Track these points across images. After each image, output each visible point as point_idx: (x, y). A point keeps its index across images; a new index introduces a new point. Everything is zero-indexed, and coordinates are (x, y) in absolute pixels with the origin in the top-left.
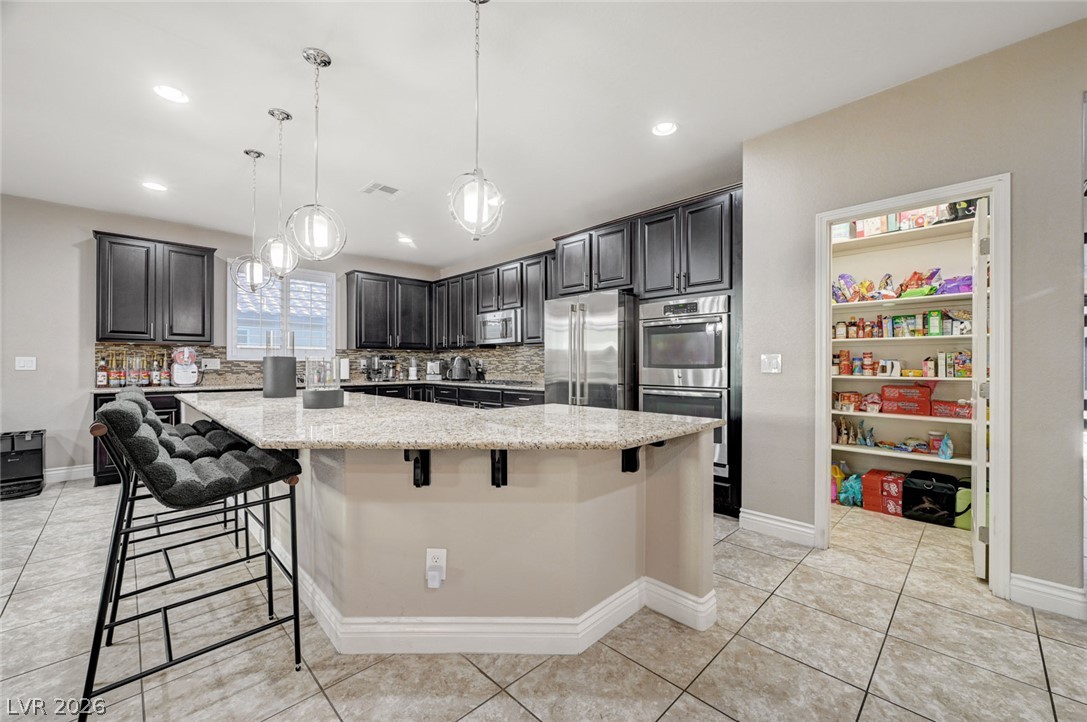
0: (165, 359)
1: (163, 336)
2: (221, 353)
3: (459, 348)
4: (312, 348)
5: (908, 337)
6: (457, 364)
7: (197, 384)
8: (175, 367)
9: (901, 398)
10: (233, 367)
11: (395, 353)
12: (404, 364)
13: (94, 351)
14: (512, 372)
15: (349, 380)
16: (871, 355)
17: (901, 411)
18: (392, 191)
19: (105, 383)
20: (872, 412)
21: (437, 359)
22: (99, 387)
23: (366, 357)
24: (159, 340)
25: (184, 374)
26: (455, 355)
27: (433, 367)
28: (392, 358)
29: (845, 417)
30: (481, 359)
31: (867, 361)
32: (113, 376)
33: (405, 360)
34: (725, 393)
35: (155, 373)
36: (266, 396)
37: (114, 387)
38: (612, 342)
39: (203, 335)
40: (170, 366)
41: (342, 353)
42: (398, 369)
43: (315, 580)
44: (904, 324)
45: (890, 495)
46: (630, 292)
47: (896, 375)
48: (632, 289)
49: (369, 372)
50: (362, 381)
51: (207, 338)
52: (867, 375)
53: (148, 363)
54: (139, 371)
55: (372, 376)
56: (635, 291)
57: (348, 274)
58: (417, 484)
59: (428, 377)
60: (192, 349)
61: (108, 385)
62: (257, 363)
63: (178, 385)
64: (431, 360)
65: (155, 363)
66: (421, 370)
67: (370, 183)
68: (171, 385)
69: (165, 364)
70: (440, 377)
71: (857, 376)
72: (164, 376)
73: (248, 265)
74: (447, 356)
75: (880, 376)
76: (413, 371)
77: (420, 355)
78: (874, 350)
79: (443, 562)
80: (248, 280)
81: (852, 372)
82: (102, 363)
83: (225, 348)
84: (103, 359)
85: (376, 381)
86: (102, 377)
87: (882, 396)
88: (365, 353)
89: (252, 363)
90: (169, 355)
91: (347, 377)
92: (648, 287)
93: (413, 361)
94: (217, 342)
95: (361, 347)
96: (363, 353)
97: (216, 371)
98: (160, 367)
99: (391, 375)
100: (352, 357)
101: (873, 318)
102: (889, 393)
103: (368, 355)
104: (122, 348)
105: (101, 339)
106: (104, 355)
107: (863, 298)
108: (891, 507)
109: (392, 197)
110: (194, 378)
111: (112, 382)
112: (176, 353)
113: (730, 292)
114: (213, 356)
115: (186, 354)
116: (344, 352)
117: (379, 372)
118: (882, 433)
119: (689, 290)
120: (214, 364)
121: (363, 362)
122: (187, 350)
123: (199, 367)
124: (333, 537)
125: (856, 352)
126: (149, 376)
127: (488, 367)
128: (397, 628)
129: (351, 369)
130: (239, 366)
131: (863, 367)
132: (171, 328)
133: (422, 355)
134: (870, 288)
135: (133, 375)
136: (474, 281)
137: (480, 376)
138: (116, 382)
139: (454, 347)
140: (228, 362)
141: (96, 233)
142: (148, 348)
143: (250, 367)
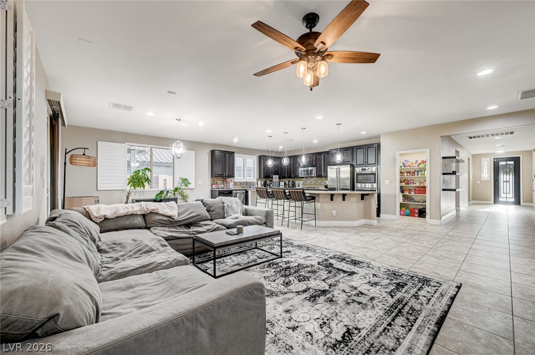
0: (225, 181)
1: (226, 176)
5: (420, 176)
6: (291, 183)
8: (230, 184)
9: (419, 190)
14: (310, 185)
16: (413, 180)
17: (419, 193)
20: (413, 193)
22: (213, 188)
26: (290, 180)
27: (282, 183)
29: (406, 195)
31: (412, 181)
32: (216, 186)
34: (376, 189)
38: (348, 175)
44: (419, 173)
45: (416, 213)
47: (418, 185)
48: (352, 164)
49: (265, 185)
52: (412, 185)
56: (354, 165)
57: (259, 156)
59: (281, 186)
64: (281, 181)
67: (288, 139)
71: (410, 185)
72: (225, 186)
74: (286, 180)
75: (414, 185)
78: (413, 179)
79: (335, 213)
81: (408, 184)
87: (415, 190)
92: (357, 164)
95: (264, 178)
99: (271, 186)
100: (261, 180)
101: (413, 171)
102: (417, 189)
103: (265, 180)
106: (213, 181)
107: (410, 166)
108: (416, 215)
113: (378, 166)
116: (258, 179)
117: (269, 185)
118: (415, 199)
119: (368, 165)
125: (409, 179)
128: (328, 222)
131: (411, 183)
134: (412, 164)
136: (298, 158)
139: (289, 177)
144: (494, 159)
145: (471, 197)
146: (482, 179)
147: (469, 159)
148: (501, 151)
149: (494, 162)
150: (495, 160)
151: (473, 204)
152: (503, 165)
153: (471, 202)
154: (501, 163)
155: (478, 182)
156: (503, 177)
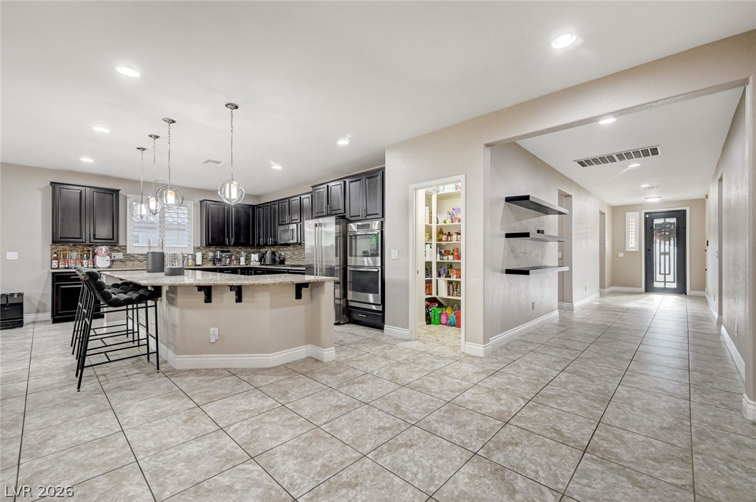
0: (91, 253)
1: (90, 240)
2: (123, 249)
3: (269, 245)
4: (179, 246)
6: (268, 255)
7: (109, 267)
8: (98, 258)
10: (131, 258)
11: (231, 249)
12: (238, 255)
13: (50, 248)
14: (299, 260)
15: (202, 265)
18: (219, 163)
19: (57, 266)
21: (257, 252)
22: (53, 269)
23: (213, 251)
24: (88, 243)
25: (102, 262)
26: (267, 250)
27: (255, 257)
28: (229, 252)
30: (284, 252)
32: (61, 263)
33: (238, 253)
34: (380, 269)
35: (85, 261)
36: (148, 272)
37: (62, 269)
39: (113, 239)
40: (93, 257)
41: (197, 249)
42: (233, 258)
43: (168, 347)
46: (343, 217)
48: (345, 216)
49: (214, 260)
50: (210, 266)
51: (115, 241)
53: (81, 255)
54: (76, 260)
55: (216, 262)
56: (347, 217)
57: (201, 202)
58: (206, 302)
59: (252, 263)
60: (107, 248)
61: (58, 268)
62: (145, 255)
63: (99, 268)
64: (254, 253)
65: (85, 255)
66: (248, 259)
67: (206, 160)
68: (94, 268)
69: (91, 256)
70: (259, 263)
72: (90, 262)
73: (139, 205)
74: (263, 250)
76: (243, 260)
77: (248, 250)
79: (217, 333)
80: (139, 213)
82: (55, 255)
83: (126, 246)
84: (55, 253)
85: (218, 266)
86: (55, 263)
88: (212, 249)
89: (142, 255)
90: (93, 251)
91: (200, 263)
92: (352, 215)
93: (243, 254)
94: (121, 243)
95: (209, 245)
96: (211, 249)
97: (120, 260)
98: (88, 258)
99: (228, 262)
100: (204, 251)
103: (214, 250)
104: (65, 247)
105: (54, 242)
106: (56, 251)
109: (219, 165)
110: (108, 264)
111: (61, 266)
112: (97, 250)
113: (382, 219)
114: (118, 251)
115: (104, 250)
116: (199, 248)
117: (220, 260)
119: (368, 217)
120: (119, 256)
121: (211, 254)
122: (104, 248)
123: (111, 258)
124: (174, 325)
126: (82, 263)
127: (287, 257)
128: (199, 359)
129: (203, 258)
130: (134, 256)
132: (94, 235)
133: (249, 250)
135: (72, 262)
136: (277, 206)
137: (282, 262)
138: (63, 266)
139: (266, 245)
140: (128, 255)
141: (52, 183)
142: (80, 247)
143: (141, 257)
144: (646, 214)
145: (607, 280)
146: (627, 250)
147: (602, 214)
148: (655, 200)
149: (646, 219)
150: (647, 216)
151: (612, 293)
152: (659, 225)
153: (607, 290)
154: (657, 221)
155: (621, 255)
156: (659, 246)
